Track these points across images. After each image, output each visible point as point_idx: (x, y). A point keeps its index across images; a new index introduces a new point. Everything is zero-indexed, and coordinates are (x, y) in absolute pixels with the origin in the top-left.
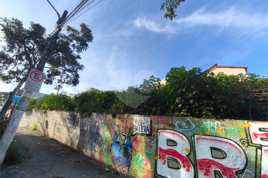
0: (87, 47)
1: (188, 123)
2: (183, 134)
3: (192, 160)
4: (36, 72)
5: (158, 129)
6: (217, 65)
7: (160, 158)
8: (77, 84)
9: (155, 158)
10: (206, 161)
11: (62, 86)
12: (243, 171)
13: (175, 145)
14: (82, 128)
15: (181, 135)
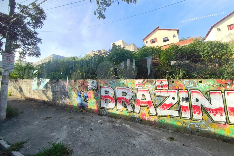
0: (43, 25)
1: (114, 82)
2: (111, 87)
3: (115, 98)
4: (6, 55)
5: (101, 86)
6: (159, 27)
7: (102, 100)
8: (39, 55)
9: (100, 100)
10: (120, 98)
11: (25, 57)
12: (131, 99)
13: (108, 93)
14: (53, 90)
15: (111, 88)
